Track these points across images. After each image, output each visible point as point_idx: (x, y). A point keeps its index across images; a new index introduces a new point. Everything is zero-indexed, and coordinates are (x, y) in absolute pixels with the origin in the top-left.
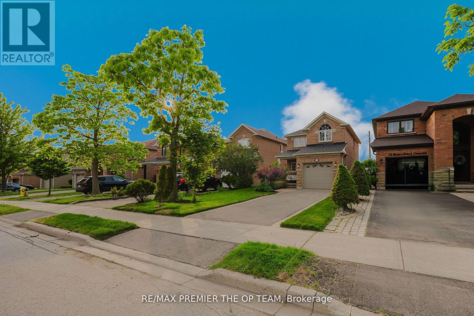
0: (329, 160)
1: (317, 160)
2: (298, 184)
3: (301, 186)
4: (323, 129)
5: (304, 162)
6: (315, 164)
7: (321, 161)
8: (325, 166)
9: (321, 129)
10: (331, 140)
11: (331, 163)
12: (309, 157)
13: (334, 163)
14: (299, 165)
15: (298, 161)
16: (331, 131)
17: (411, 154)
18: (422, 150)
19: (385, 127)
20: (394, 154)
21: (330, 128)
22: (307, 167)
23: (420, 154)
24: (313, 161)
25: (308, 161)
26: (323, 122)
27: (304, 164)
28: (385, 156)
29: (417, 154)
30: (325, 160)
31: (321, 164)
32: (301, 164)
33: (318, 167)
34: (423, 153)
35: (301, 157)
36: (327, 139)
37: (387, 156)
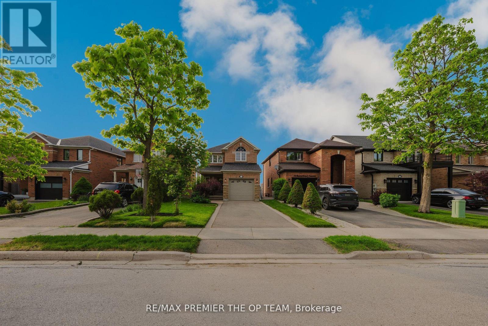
0: (251, 177)
1: (241, 177)
2: (224, 196)
3: (228, 198)
4: (239, 151)
5: (230, 177)
6: (239, 180)
7: (245, 177)
8: (247, 182)
9: (237, 150)
10: (246, 161)
11: (253, 179)
12: (234, 173)
13: (255, 180)
14: (226, 180)
15: (225, 176)
16: (247, 153)
17: (307, 176)
18: (313, 174)
19: (285, 155)
20: (297, 176)
21: (245, 150)
22: (232, 182)
23: (312, 176)
24: (238, 177)
25: (234, 177)
26: (239, 144)
27: (230, 179)
28: (292, 177)
29: (310, 176)
30: (248, 177)
31: (244, 180)
32: (228, 180)
33: (242, 183)
34: (314, 176)
35: (228, 173)
36: (242, 159)
37: (293, 176)
